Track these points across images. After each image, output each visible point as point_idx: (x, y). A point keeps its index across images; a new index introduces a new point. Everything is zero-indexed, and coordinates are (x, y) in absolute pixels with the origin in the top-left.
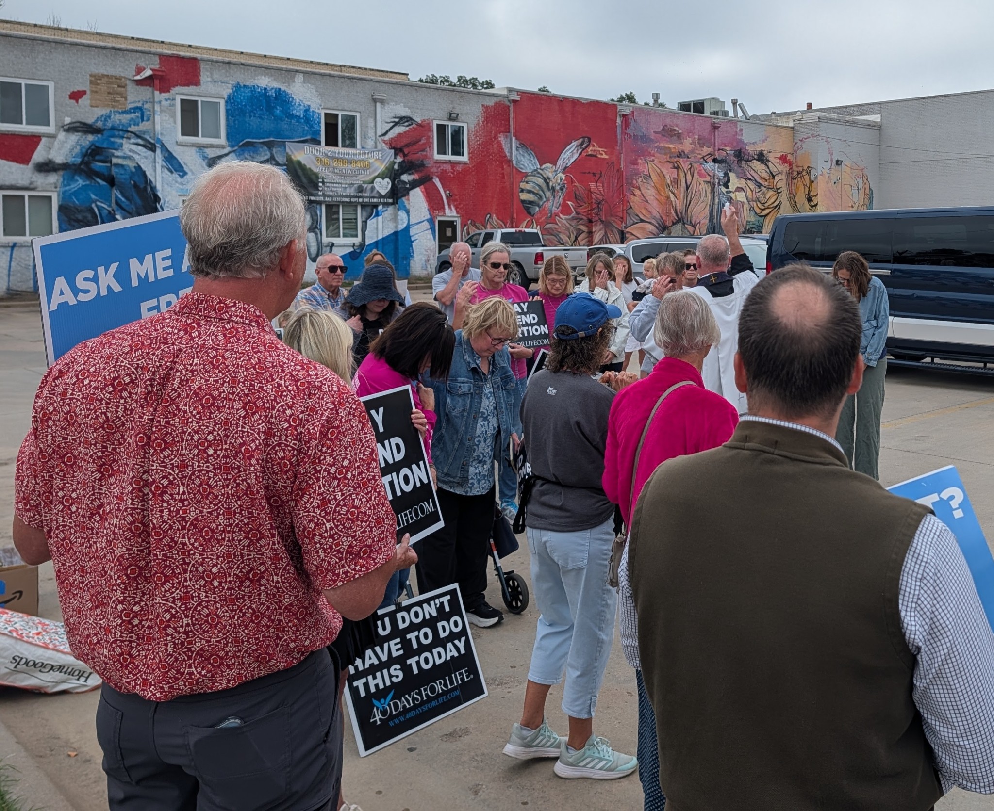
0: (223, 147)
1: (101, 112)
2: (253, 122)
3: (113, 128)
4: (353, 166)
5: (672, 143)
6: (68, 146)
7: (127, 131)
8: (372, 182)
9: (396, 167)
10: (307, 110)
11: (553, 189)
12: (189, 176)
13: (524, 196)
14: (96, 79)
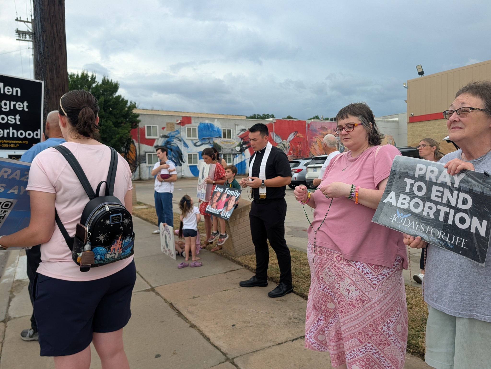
1: (169, 132)
2: (204, 133)
3: (172, 136)
4: (230, 144)
5: (324, 131)
6: (162, 141)
7: (174, 137)
8: (235, 148)
9: (241, 143)
10: (218, 129)
11: (286, 147)
12: (189, 148)
14: (168, 124)
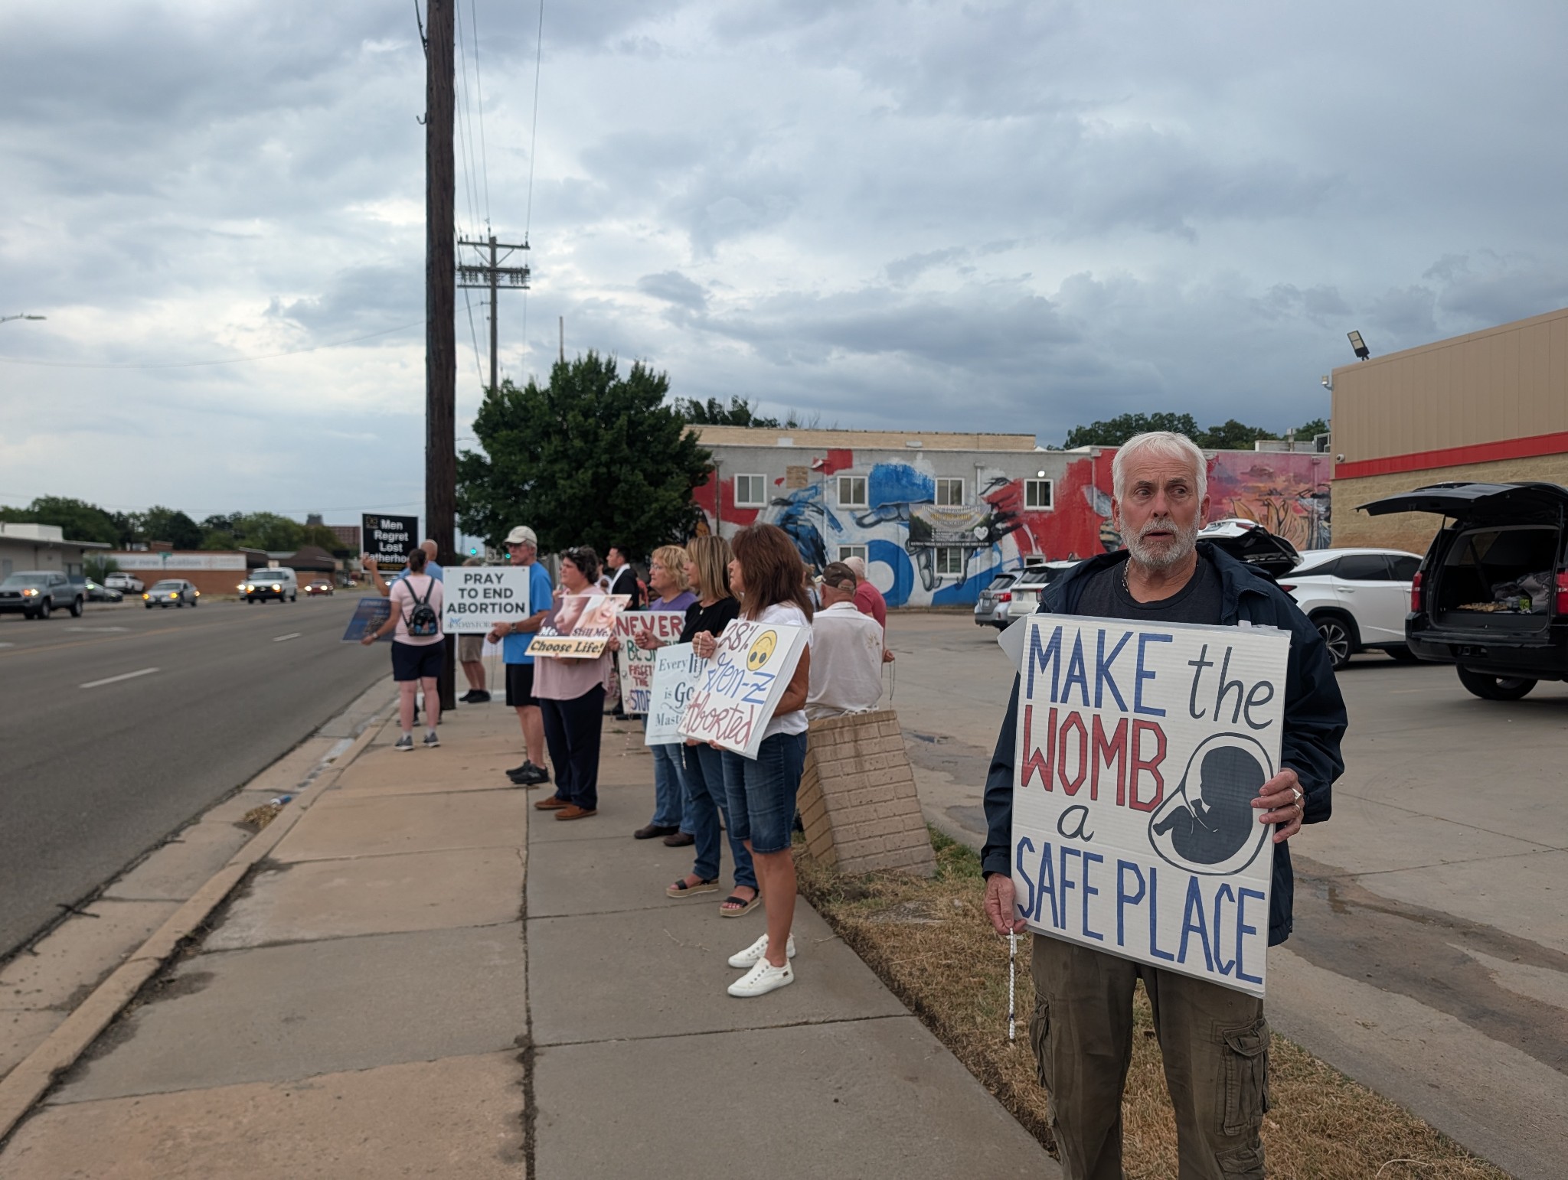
0: (866, 510)
1: (793, 491)
2: (887, 491)
3: (799, 501)
4: (958, 518)
5: (1262, 482)
6: (773, 515)
7: (807, 503)
8: (973, 530)
9: (992, 518)
10: (925, 479)
12: (844, 531)
13: (1104, 537)
14: (790, 470)
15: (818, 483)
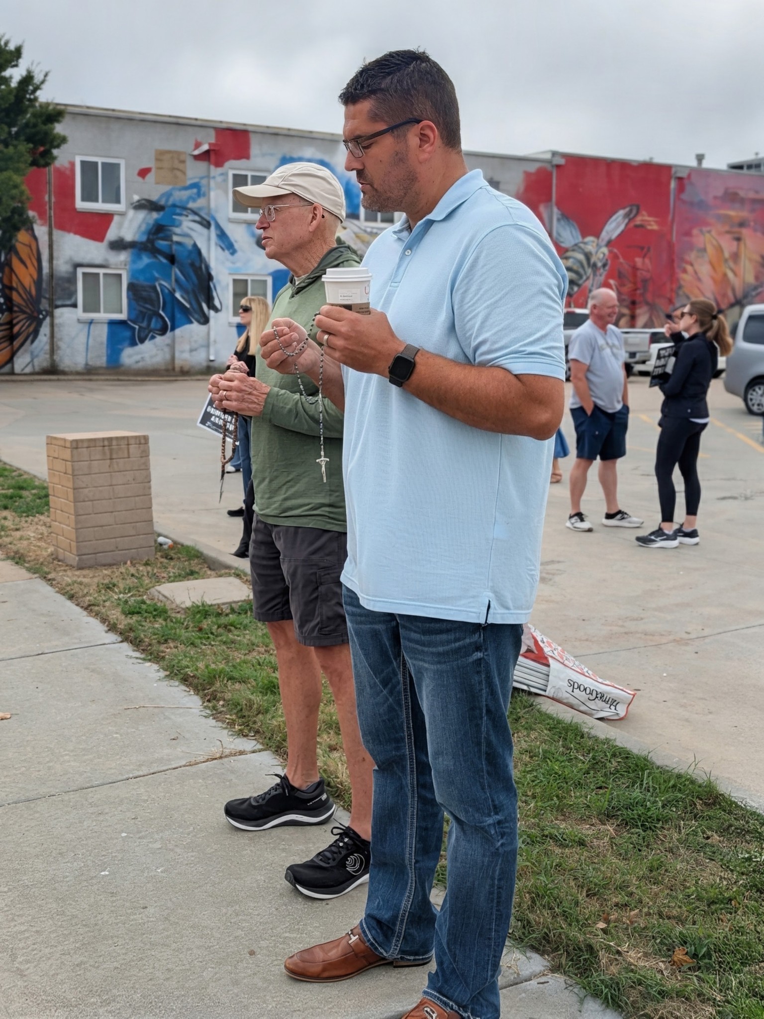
1: (165, 188)
3: (174, 206)
5: (733, 210)
6: (136, 224)
12: (239, 254)
14: (160, 155)
15: (202, 178)
